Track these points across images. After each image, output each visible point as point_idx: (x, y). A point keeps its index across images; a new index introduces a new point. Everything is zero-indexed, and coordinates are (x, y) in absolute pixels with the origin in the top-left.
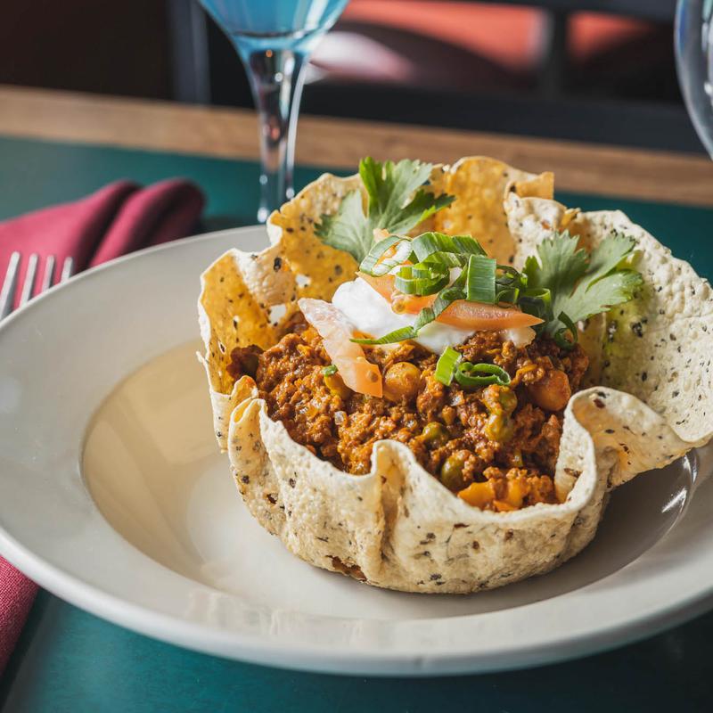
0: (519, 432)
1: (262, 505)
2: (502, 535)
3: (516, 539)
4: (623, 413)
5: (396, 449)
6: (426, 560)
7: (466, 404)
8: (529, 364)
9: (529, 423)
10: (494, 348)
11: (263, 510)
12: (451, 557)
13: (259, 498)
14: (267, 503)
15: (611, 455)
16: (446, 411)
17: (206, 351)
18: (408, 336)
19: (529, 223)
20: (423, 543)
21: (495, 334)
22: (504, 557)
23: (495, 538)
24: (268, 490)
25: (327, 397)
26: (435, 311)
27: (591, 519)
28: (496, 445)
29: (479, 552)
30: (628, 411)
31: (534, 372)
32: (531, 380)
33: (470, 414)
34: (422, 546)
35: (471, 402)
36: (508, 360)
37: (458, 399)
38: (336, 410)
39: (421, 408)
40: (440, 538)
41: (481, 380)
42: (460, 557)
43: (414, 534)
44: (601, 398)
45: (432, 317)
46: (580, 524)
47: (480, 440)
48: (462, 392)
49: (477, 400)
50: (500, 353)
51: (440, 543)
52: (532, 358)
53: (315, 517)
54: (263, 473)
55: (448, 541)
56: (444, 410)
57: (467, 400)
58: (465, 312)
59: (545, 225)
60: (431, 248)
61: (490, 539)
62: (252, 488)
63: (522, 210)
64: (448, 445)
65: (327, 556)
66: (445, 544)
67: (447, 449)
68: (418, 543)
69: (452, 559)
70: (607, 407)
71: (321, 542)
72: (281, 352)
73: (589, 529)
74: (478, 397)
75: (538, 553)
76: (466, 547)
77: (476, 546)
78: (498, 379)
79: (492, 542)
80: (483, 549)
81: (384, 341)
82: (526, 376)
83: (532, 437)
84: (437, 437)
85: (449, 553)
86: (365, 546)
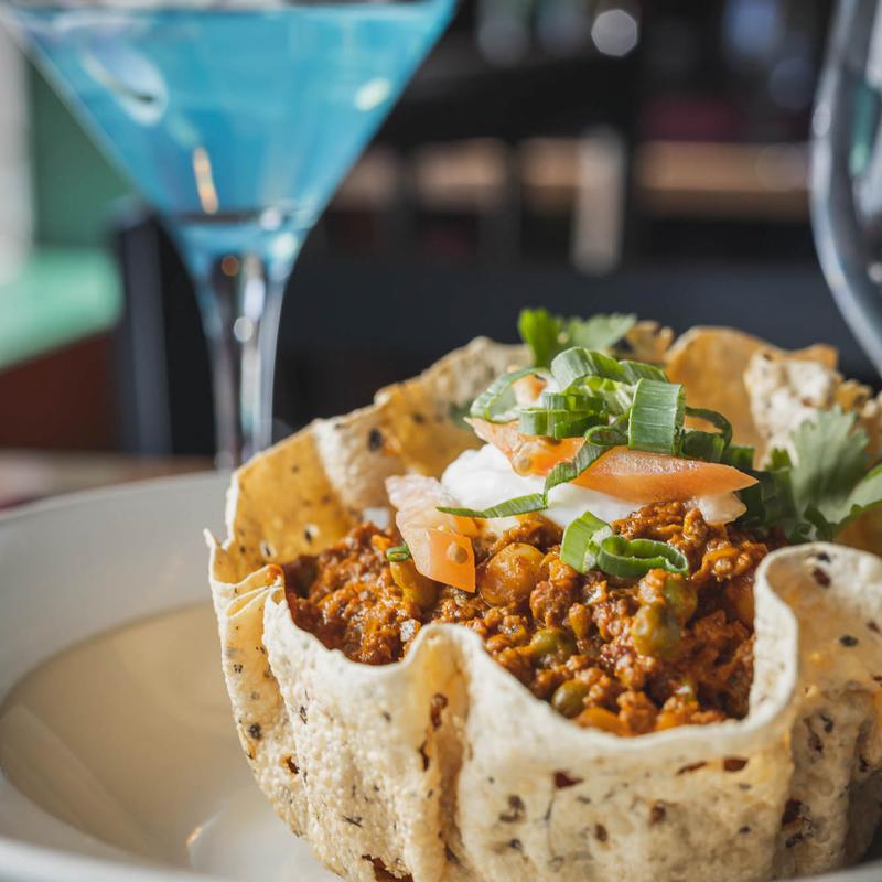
0: (697, 652)
1: (277, 776)
2: (645, 811)
3: (671, 824)
4: (863, 591)
5: (460, 638)
6: (514, 857)
7: (609, 600)
8: (726, 547)
9: (714, 636)
10: (668, 524)
11: (280, 784)
12: (559, 854)
13: (274, 764)
14: (286, 773)
15: (859, 700)
16: (575, 611)
17: (226, 537)
18: (532, 507)
19: (781, 400)
20: (505, 818)
21: (675, 505)
22: (651, 859)
23: (632, 818)
24: (286, 751)
25: (395, 600)
26: (578, 465)
27: (828, 825)
28: (649, 662)
29: (608, 848)
30: (871, 587)
31: (733, 561)
32: (727, 572)
33: (614, 617)
34: (505, 826)
35: (617, 598)
36: (691, 544)
37: (597, 593)
38: (406, 619)
39: (534, 605)
40: (534, 806)
41: (637, 563)
42: (576, 856)
43: (486, 795)
44: (823, 565)
45: (572, 475)
46: (810, 835)
47: (623, 654)
48: (604, 583)
49: (629, 598)
50: (679, 533)
51: (535, 821)
52: (734, 542)
53: (337, 775)
54: (282, 720)
55: (548, 817)
56: (571, 609)
57: (611, 594)
58: (627, 467)
59: (807, 403)
60: (581, 368)
61: (625, 820)
62: (264, 747)
63: (772, 382)
64: (569, 663)
65: (363, 857)
66: (542, 822)
67: (567, 669)
68: (495, 818)
69: (561, 859)
70: (836, 581)
71: (351, 828)
72: (348, 550)
73: (826, 846)
74: (631, 593)
75: (718, 863)
76: (583, 836)
77: (601, 834)
78: (667, 561)
79: (629, 829)
80: (615, 842)
81: (493, 512)
82: (718, 564)
83: (718, 662)
84: (553, 650)
85: (555, 846)
86: (409, 822)
